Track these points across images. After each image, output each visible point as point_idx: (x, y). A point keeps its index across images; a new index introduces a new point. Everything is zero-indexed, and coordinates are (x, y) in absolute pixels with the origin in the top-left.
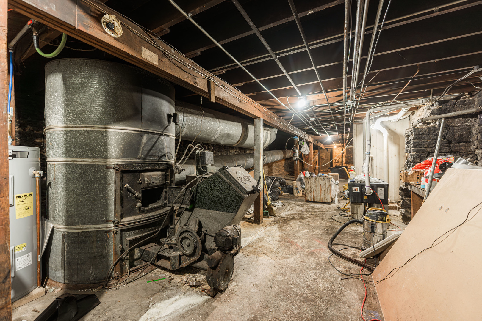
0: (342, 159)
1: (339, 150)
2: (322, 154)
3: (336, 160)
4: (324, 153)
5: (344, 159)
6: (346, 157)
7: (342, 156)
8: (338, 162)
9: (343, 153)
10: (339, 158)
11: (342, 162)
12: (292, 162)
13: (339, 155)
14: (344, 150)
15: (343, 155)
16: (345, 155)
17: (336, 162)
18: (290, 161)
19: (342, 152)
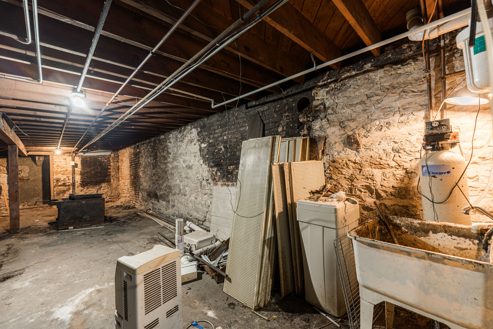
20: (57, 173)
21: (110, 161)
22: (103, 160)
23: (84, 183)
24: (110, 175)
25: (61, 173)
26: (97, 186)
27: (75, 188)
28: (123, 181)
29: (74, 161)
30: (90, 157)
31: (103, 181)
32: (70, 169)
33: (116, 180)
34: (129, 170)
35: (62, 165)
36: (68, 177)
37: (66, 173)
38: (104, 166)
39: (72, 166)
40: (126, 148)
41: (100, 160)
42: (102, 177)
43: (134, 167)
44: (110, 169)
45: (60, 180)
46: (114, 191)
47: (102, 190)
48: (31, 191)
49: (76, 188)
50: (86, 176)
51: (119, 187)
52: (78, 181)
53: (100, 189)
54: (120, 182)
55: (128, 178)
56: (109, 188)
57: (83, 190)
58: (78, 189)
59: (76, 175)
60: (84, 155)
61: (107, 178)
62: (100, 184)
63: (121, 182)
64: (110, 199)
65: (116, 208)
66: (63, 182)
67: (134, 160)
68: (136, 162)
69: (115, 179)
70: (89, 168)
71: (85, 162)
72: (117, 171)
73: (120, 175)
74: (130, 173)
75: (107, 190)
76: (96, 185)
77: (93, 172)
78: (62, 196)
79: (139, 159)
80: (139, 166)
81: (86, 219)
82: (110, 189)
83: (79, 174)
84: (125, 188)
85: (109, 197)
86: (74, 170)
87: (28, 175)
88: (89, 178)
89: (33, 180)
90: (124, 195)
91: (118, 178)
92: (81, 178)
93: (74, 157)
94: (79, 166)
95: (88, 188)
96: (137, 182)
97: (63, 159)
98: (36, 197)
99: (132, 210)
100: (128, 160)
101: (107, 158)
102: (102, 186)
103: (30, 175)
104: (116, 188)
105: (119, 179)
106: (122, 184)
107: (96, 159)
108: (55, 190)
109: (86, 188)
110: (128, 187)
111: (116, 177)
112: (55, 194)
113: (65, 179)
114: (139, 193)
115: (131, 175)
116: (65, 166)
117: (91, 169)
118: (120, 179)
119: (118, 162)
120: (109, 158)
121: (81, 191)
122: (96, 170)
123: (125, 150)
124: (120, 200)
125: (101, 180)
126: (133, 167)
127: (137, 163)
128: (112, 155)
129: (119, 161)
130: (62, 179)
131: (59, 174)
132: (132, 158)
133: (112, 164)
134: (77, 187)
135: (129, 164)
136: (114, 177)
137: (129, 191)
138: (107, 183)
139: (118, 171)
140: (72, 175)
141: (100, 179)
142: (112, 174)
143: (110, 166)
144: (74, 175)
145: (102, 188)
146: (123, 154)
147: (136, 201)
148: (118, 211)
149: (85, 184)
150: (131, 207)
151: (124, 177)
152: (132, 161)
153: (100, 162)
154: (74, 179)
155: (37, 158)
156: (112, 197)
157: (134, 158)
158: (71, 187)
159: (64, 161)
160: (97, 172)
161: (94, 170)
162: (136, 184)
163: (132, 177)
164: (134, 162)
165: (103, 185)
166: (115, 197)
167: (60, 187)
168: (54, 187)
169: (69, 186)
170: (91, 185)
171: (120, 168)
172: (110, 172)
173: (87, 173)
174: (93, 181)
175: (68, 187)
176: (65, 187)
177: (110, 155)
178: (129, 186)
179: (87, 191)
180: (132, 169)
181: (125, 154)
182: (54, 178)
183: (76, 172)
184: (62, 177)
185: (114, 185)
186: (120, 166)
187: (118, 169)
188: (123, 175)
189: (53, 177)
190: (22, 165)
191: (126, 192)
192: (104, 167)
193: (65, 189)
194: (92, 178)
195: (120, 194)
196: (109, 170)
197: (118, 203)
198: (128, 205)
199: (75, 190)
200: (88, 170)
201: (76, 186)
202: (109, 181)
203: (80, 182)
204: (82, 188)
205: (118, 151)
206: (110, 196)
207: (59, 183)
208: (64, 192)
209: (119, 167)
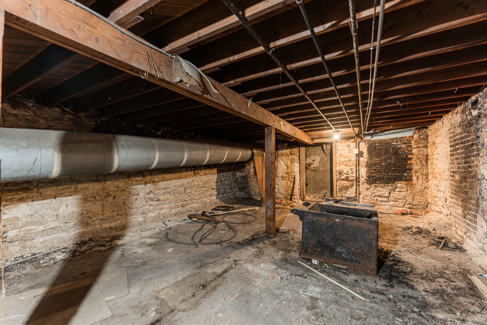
0: (358, 171)
1: (349, 146)
2: (312, 157)
3: (341, 173)
4: (315, 156)
5: (363, 171)
6: (369, 166)
7: (358, 164)
8: (347, 179)
9: (360, 154)
10: (348, 168)
11: (357, 180)
12: (244, 177)
13: (348, 159)
14: (364, 147)
15: (361, 159)
16: (364, 160)
17: (343, 177)
18: (241, 174)
19: (356, 151)
20: (341, 163)
21: (411, 146)
22: (399, 145)
23: (371, 179)
24: (410, 169)
25: (344, 164)
26: (390, 185)
27: (359, 185)
28: (435, 182)
29: (359, 148)
30: (380, 142)
31: (399, 178)
32: (354, 159)
33: (422, 179)
34: (448, 160)
35: (345, 154)
36: (351, 169)
37: (349, 164)
38: (401, 154)
39: (356, 155)
40: (442, 117)
41: (394, 145)
42: (398, 173)
43: (463, 153)
44: (411, 159)
45: (343, 173)
46: (419, 197)
47: (397, 193)
48: (321, 182)
49: (361, 186)
50: (374, 170)
51: (429, 191)
52: (363, 175)
53: (394, 191)
54: (430, 182)
55: (447, 177)
56: (409, 191)
57: (370, 188)
58: (363, 186)
59: (361, 167)
60: (371, 139)
61: (406, 174)
62: (393, 183)
63: (432, 183)
64: (410, 208)
65: (415, 233)
66: (346, 175)
67: (461, 138)
68: (468, 141)
69: (420, 176)
70: (378, 157)
71: (372, 148)
72: (424, 163)
73: (430, 171)
74: (452, 168)
75: (405, 193)
76: (388, 183)
77: (383, 164)
78: (345, 193)
79: (479, 134)
80: (478, 150)
81: (340, 253)
82: (411, 193)
83: (365, 166)
84: (438, 196)
85: (409, 206)
86: (359, 160)
87: (319, 165)
88: (378, 172)
89: (323, 171)
90: (437, 209)
91: (427, 175)
92: (367, 171)
93: (359, 143)
94: (365, 154)
95: (376, 187)
96: (471, 188)
97: (346, 146)
98: (325, 189)
99: (455, 256)
100: (447, 141)
101: (406, 141)
102: (397, 185)
103: (320, 165)
104: (422, 192)
105: (427, 178)
106: (433, 187)
107: (388, 144)
108: (337, 185)
109: (373, 185)
110: (445, 195)
111: (421, 173)
112: (337, 189)
113: (348, 172)
114: (475, 217)
115: (454, 172)
116: (349, 154)
117: (381, 160)
118: (430, 177)
119: (426, 147)
120: (409, 141)
121: (367, 189)
122: (388, 161)
123: (440, 123)
124: (428, 214)
125: (395, 176)
126: (458, 154)
127: (472, 145)
128: (416, 136)
129: (429, 145)
130: (345, 172)
131: (342, 165)
132: (457, 135)
133: (414, 151)
134: (362, 184)
135: (449, 149)
136: (419, 174)
137: (447, 203)
138: (406, 183)
139: (427, 163)
140: (356, 166)
141: (395, 174)
142: (415, 167)
143: (411, 154)
144: (359, 167)
145: (398, 189)
146: (437, 130)
147: (465, 233)
148: (416, 246)
149: (373, 180)
150: (451, 245)
151: (438, 175)
152: (455, 141)
153: (394, 148)
154: (359, 172)
155: (324, 146)
156: (415, 207)
157: (461, 133)
158: (355, 183)
159: (347, 148)
160: (389, 164)
161: (385, 160)
162: (466, 193)
163: (457, 177)
164: (462, 143)
165: (399, 185)
166: (420, 207)
167: (343, 182)
168: (337, 181)
169: (352, 181)
170: (380, 183)
171: (429, 157)
172: (411, 164)
173: (375, 164)
174: (383, 178)
175: (351, 183)
176: (348, 182)
177: (412, 137)
178: (448, 194)
179: (375, 191)
180: (457, 159)
181: (441, 130)
182: (337, 170)
183: (361, 163)
184: (345, 169)
185: (418, 187)
186: (430, 154)
187: (427, 160)
188: (436, 171)
189: (337, 168)
190: (314, 155)
191: (440, 203)
192: (401, 156)
193: (348, 185)
194: (382, 172)
195: (428, 203)
196: (409, 162)
197: (422, 222)
198: (443, 233)
199: (359, 188)
200: (376, 160)
201: (361, 182)
202: (409, 180)
203: (365, 177)
204: (368, 186)
205: (427, 128)
206: (410, 204)
207: (342, 176)
208: (347, 188)
209: (427, 156)
